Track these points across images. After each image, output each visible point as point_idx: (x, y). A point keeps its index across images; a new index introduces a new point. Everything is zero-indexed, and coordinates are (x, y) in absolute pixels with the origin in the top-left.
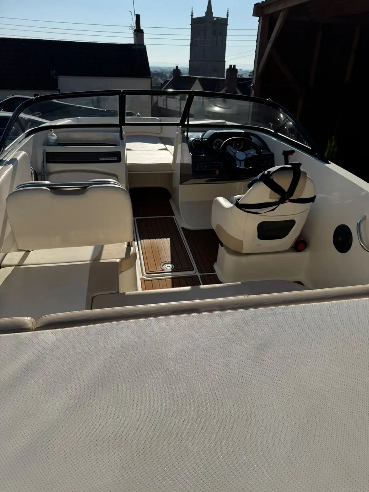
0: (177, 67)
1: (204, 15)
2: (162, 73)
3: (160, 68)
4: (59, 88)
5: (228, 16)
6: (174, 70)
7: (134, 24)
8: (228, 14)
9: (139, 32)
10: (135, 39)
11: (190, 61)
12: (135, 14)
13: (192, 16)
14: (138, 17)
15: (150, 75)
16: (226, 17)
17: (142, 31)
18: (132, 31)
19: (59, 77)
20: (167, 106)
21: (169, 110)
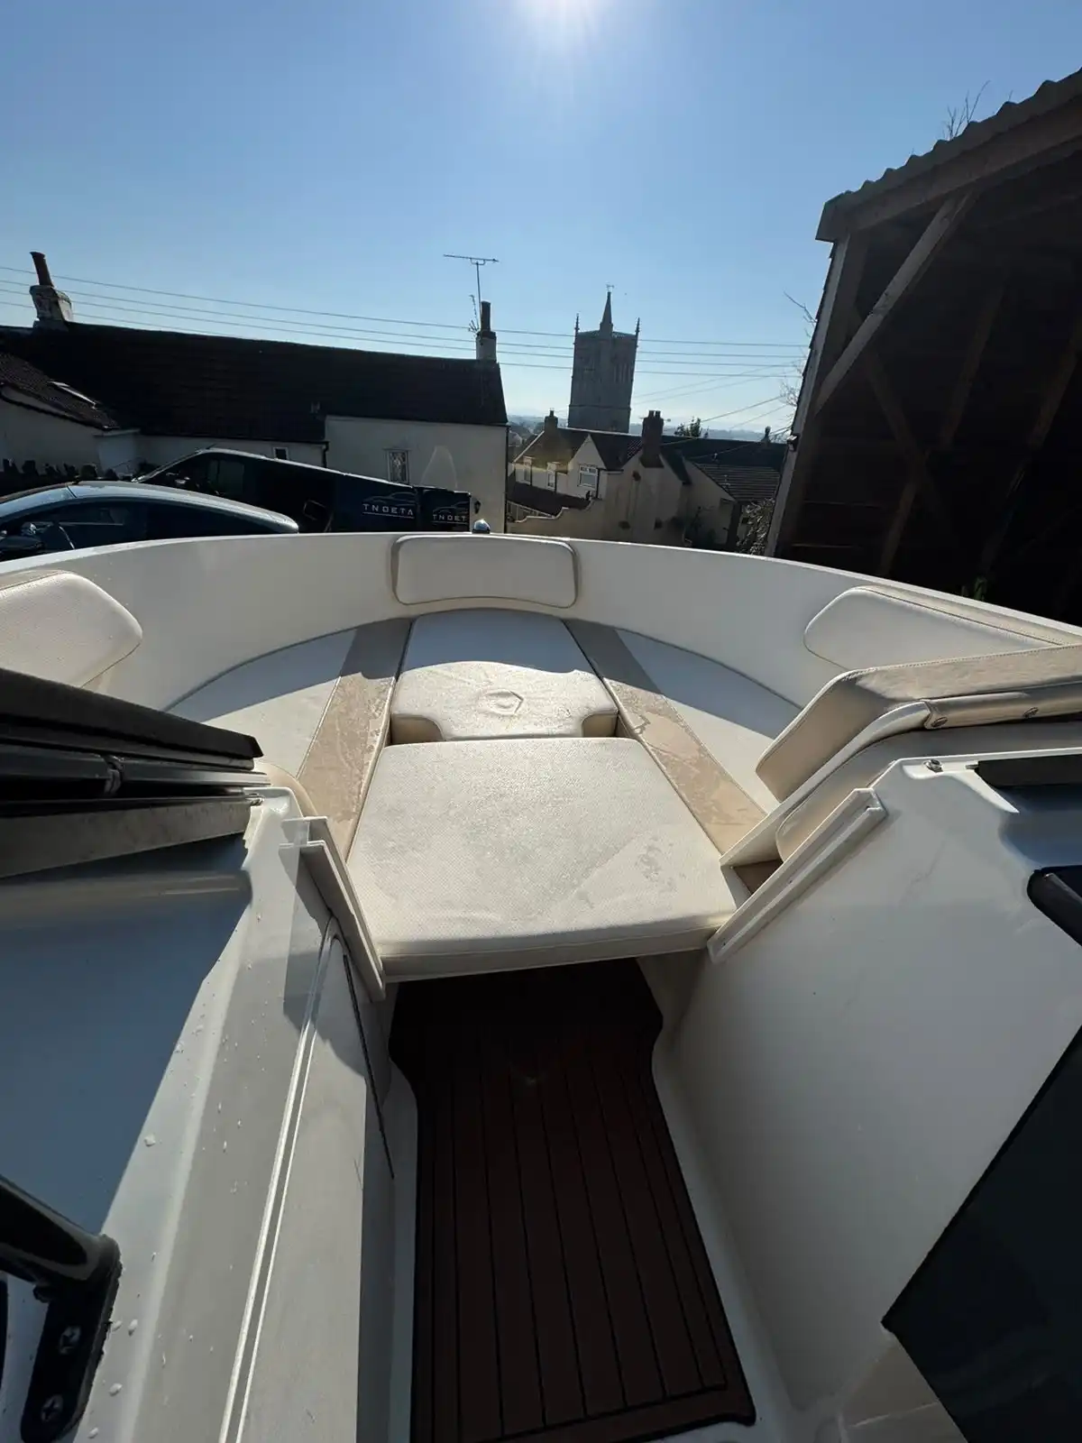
0: (552, 413)
1: (597, 328)
2: (522, 425)
3: (520, 418)
4: (326, 440)
5: (638, 331)
6: (546, 418)
7: (478, 325)
8: (638, 328)
9: (486, 337)
10: (479, 351)
11: (570, 406)
12: (482, 300)
13: (577, 329)
14: (486, 308)
15: (507, 421)
16: (635, 334)
17: (493, 336)
18: (473, 336)
19: (328, 417)
20: (531, 482)
21: (536, 488)
